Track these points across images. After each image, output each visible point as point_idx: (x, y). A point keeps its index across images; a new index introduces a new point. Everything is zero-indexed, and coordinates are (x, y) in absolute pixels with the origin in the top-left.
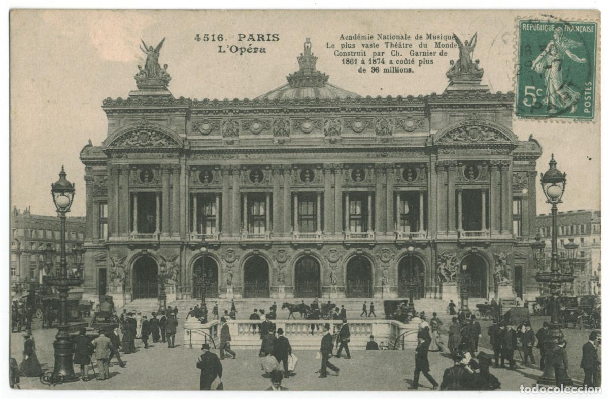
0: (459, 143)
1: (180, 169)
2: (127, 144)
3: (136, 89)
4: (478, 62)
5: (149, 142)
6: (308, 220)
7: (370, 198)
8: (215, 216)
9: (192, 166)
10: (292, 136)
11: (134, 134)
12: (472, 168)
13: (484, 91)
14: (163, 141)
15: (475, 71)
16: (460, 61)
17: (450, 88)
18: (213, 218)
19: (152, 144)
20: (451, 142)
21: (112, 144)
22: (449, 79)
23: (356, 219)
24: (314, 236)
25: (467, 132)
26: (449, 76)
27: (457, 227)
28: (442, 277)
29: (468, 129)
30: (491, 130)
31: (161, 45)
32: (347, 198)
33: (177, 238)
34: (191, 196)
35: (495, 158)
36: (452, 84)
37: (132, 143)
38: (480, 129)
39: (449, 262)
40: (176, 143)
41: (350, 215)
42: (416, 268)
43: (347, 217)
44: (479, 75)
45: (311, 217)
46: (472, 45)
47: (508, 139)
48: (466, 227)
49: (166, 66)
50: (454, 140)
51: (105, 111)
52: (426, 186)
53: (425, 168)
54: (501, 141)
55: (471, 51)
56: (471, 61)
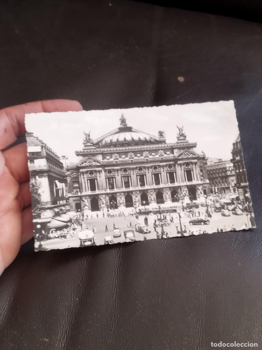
0: (183, 158)
1: (102, 171)
2: (85, 164)
3: (84, 147)
4: (184, 133)
5: (92, 163)
7: (160, 175)
9: (105, 170)
10: (134, 158)
11: (87, 161)
12: (187, 164)
13: (187, 142)
14: (96, 163)
15: (184, 136)
17: (178, 142)
19: (92, 164)
20: (180, 157)
21: (80, 165)
24: (145, 187)
26: (178, 138)
27: (186, 180)
28: (184, 196)
30: (191, 153)
31: (90, 133)
32: (153, 175)
33: (103, 192)
34: (106, 178)
35: (194, 161)
36: (178, 140)
37: (87, 164)
38: (188, 153)
40: (100, 163)
42: (177, 194)
44: (185, 137)
47: (196, 156)
48: (188, 181)
49: (92, 139)
50: (182, 157)
51: (76, 155)
52: (175, 170)
53: (174, 165)
54: (194, 156)
55: (182, 130)
56: (182, 133)
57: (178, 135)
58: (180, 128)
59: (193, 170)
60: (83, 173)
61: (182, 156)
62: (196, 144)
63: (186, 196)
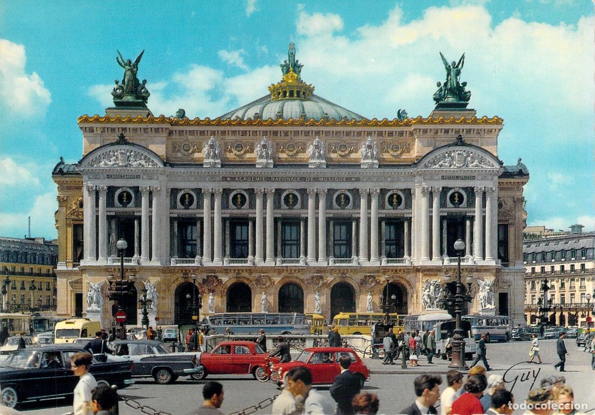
0: (444, 169)
1: (159, 192)
2: (106, 164)
3: (114, 106)
4: (465, 84)
5: (127, 163)
6: (291, 245)
7: (354, 224)
8: (196, 240)
9: (173, 189)
10: (275, 159)
11: (112, 153)
12: (457, 194)
14: (143, 162)
15: (462, 93)
16: (446, 84)
18: (194, 242)
19: (130, 165)
20: (436, 167)
21: (88, 165)
22: (435, 102)
23: (340, 245)
24: (298, 262)
25: (453, 158)
26: (435, 99)
27: (442, 253)
29: (453, 154)
30: (475, 157)
32: (331, 223)
33: (155, 263)
35: (480, 185)
36: (437, 107)
38: (465, 155)
39: (432, 288)
40: (157, 165)
41: (334, 240)
43: (331, 243)
44: (466, 97)
45: (295, 242)
46: (460, 66)
47: (493, 166)
50: (441, 166)
51: (82, 128)
52: (411, 213)
53: (410, 194)
54: (485, 167)
55: (458, 73)
56: (458, 83)
57: (441, 90)
58: (450, 63)
59: (472, 219)
60: (95, 193)
61: (441, 163)
62: (498, 121)
63: (433, 304)
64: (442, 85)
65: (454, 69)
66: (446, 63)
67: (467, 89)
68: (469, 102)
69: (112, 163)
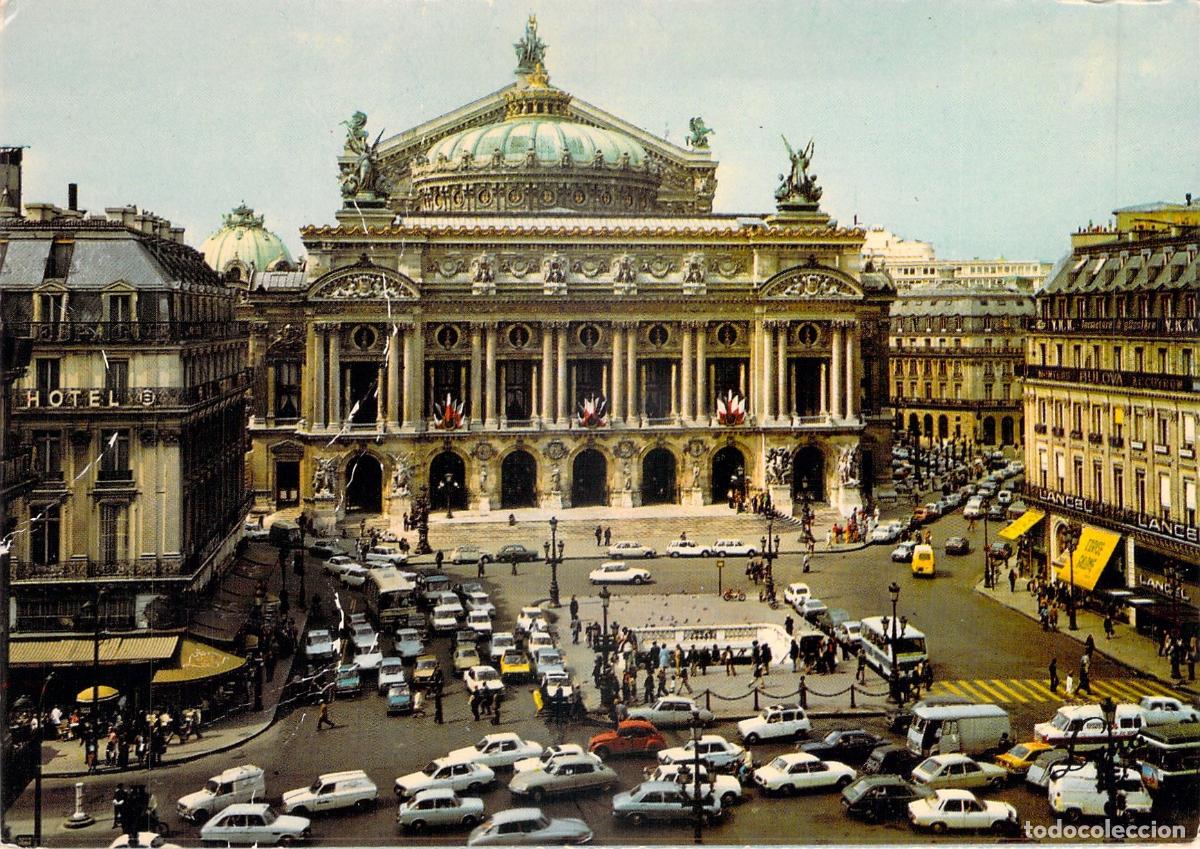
0: (793, 298)
1: (412, 330)
2: (341, 294)
3: (343, 205)
4: (814, 178)
7: (674, 367)
9: (429, 324)
10: (569, 280)
11: (349, 279)
12: (809, 330)
13: (825, 222)
14: (392, 291)
15: (811, 191)
16: (790, 178)
17: (782, 217)
20: (782, 296)
21: (317, 295)
22: (777, 201)
25: (804, 284)
26: (779, 199)
27: (790, 410)
28: (771, 477)
29: (804, 279)
30: (831, 282)
32: (643, 367)
33: (409, 428)
34: (428, 365)
35: (839, 318)
36: (781, 208)
37: (348, 293)
38: (820, 280)
39: (779, 458)
40: (410, 293)
43: (643, 393)
44: (816, 197)
46: (808, 155)
47: (854, 293)
48: (801, 413)
50: (789, 294)
51: (305, 244)
52: (749, 352)
53: (747, 327)
54: (846, 295)
55: (806, 165)
56: (806, 178)
57: (784, 185)
58: (796, 152)
59: (828, 362)
60: (325, 333)
61: (789, 290)
62: (860, 234)
63: (780, 478)
64: (786, 178)
65: (800, 160)
66: (791, 151)
67: (817, 184)
68: (819, 201)
69: (350, 292)
